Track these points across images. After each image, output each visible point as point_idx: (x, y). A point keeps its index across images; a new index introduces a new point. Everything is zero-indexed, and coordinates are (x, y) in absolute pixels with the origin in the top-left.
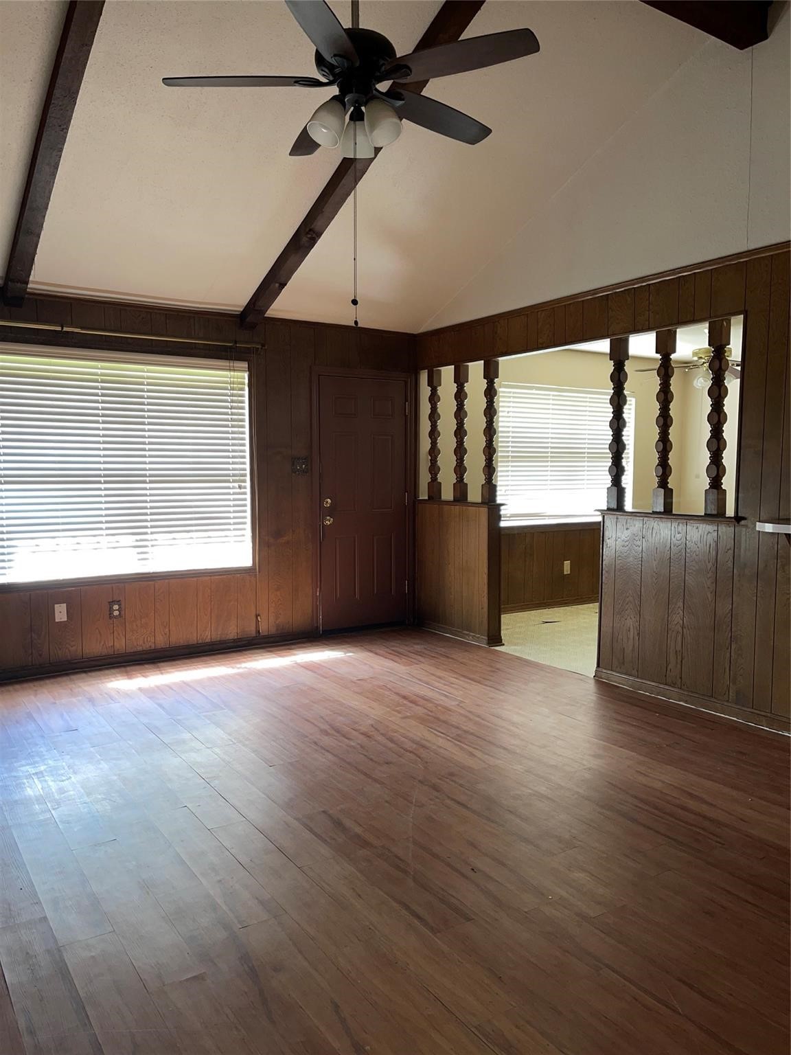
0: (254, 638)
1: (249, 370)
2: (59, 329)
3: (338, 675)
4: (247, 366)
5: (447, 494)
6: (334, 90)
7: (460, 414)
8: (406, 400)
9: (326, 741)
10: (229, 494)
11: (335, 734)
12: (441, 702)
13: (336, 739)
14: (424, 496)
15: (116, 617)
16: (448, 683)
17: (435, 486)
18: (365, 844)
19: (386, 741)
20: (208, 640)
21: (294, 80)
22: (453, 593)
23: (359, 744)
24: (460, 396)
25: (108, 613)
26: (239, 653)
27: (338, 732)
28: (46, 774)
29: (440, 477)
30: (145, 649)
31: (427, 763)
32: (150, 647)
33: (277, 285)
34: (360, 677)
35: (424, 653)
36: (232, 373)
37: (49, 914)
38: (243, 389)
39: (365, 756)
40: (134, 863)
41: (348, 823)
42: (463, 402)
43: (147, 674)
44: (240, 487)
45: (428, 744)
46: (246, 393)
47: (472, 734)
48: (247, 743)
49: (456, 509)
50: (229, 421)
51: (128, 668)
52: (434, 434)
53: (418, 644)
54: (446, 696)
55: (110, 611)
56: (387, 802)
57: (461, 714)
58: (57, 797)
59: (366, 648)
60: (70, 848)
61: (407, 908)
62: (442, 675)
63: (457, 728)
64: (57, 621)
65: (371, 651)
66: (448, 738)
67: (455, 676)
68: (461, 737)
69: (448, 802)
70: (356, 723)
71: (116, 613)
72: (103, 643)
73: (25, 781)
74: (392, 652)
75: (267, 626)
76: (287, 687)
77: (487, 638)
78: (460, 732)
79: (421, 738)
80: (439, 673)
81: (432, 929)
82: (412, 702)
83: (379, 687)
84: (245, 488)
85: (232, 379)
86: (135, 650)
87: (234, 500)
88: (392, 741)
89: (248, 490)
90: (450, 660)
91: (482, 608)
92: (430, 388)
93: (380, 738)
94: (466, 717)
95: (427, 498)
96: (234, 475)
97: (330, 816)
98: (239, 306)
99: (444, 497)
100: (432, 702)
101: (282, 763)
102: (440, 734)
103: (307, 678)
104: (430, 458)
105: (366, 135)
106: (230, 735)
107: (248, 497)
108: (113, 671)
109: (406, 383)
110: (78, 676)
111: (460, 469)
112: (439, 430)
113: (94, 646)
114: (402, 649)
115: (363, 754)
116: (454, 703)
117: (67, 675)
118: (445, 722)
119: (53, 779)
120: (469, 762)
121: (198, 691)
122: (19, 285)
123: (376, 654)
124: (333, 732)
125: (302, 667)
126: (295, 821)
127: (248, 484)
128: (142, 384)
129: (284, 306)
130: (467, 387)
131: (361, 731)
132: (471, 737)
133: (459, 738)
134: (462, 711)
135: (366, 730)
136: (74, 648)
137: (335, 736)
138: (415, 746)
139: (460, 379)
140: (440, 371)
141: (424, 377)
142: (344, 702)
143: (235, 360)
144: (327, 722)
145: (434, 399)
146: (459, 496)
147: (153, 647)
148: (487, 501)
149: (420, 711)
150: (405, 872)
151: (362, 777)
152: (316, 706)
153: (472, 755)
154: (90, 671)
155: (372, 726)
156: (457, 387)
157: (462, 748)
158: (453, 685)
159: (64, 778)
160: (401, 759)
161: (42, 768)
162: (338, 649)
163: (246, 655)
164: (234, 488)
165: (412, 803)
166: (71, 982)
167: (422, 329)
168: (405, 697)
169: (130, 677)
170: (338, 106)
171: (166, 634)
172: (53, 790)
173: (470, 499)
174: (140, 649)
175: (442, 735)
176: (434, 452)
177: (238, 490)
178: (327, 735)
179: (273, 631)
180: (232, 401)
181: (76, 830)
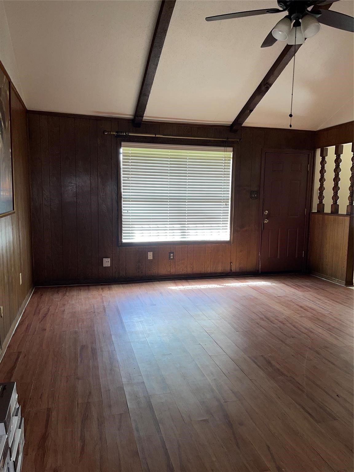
0: (230, 273)
1: (233, 151)
2: (154, 136)
3: (268, 293)
4: (232, 149)
5: (328, 209)
6: (286, 13)
7: (337, 170)
8: (308, 164)
9: (262, 323)
10: (221, 208)
11: (267, 320)
12: (320, 311)
13: (267, 323)
14: (315, 210)
15: (172, 259)
16: (323, 302)
17: (321, 206)
18: (282, 374)
19: (293, 327)
20: (209, 272)
21: (266, 11)
22: (328, 259)
23: (278, 326)
24: (338, 161)
25: (169, 257)
26: (222, 279)
27: (268, 319)
28: (144, 322)
29: (324, 201)
30: (182, 273)
31: (313, 340)
32: (185, 273)
33: (249, 111)
34: (279, 295)
35: (311, 287)
36: (225, 153)
37: (145, 381)
38: (230, 160)
39: (282, 332)
40: (179, 365)
41: (273, 362)
42: (339, 164)
43: (184, 284)
44: (226, 205)
45: (313, 331)
46: (231, 162)
47: (336, 328)
48: (227, 319)
49: (332, 217)
50: (223, 175)
51: (176, 281)
52: (322, 180)
53: (307, 282)
54: (323, 308)
55: (169, 256)
56: (292, 355)
57: (331, 318)
58: (148, 332)
59: (282, 282)
60: (153, 354)
61: (304, 408)
62: (321, 298)
63: (329, 325)
64: (149, 259)
65: (284, 284)
66: (324, 329)
67: (328, 299)
68: (330, 329)
69: (324, 360)
70: (278, 316)
71: (172, 257)
72: (166, 269)
73: (136, 324)
74: (295, 285)
75: (235, 267)
76: (244, 296)
77: (345, 282)
78: (330, 327)
79: (310, 327)
80: (319, 297)
81: (316, 421)
82: (305, 309)
83: (288, 300)
84: (228, 205)
85: (225, 156)
86: (179, 273)
87: (223, 210)
88: (294, 326)
89: (230, 206)
90: (325, 291)
91: (343, 267)
92: (321, 158)
93: (289, 325)
94: (333, 320)
95: (316, 211)
96: (224, 199)
97: (265, 358)
98: (229, 122)
99: (325, 211)
100: (315, 311)
101: (242, 330)
102: (320, 327)
103: (254, 293)
104: (319, 192)
105: (302, 33)
106: (219, 315)
107: (230, 209)
108: (169, 281)
109: (309, 155)
110: (156, 282)
111: (335, 197)
112: (325, 178)
113: (163, 271)
114: (300, 284)
115: (281, 332)
116: (327, 312)
117: (152, 281)
118: (322, 321)
119: (146, 324)
120: (335, 342)
121: (204, 294)
122: (140, 118)
123: (287, 285)
124: (265, 319)
125: (252, 288)
126: (248, 358)
127: (230, 203)
128: (186, 159)
129: (251, 121)
130: (342, 157)
131: (279, 321)
132: (336, 330)
133: (329, 330)
134: (331, 317)
135: (282, 320)
136: (155, 271)
137: (267, 321)
138: (306, 331)
139: (338, 152)
140: (328, 148)
141: (318, 152)
142: (271, 306)
143: (227, 147)
144: (263, 314)
145: (323, 163)
146: (334, 211)
147: (186, 273)
148: (350, 214)
149: (309, 314)
150: (303, 391)
151: (280, 342)
152: (258, 306)
153: (336, 339)
154: (161, 281)
155: (285, 319)
156: (336, 157)
157: (331, 335)
158: (327, 304)
159: (151, 325)
160: (299, 336)
161: (142, 319)
162: (268, 281)
163: (225, 280)
164: (223, 205)
165: (305, 358)
166: (153, 412)
167: (318, 129)
168: (301, 307)
169: (177, 285)
170: (288, 20)
171: (191, 268)
172: (147, 329)
173: (340, 212)
174: (180, 273)
175: (321, 327)
176: (322, 189)
177: (225, 206)
178: (263, 321)
179: (238, 270)
180: (225, 166)
181: (155, 347)
